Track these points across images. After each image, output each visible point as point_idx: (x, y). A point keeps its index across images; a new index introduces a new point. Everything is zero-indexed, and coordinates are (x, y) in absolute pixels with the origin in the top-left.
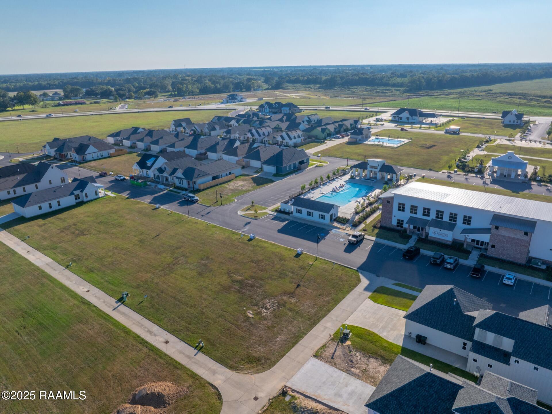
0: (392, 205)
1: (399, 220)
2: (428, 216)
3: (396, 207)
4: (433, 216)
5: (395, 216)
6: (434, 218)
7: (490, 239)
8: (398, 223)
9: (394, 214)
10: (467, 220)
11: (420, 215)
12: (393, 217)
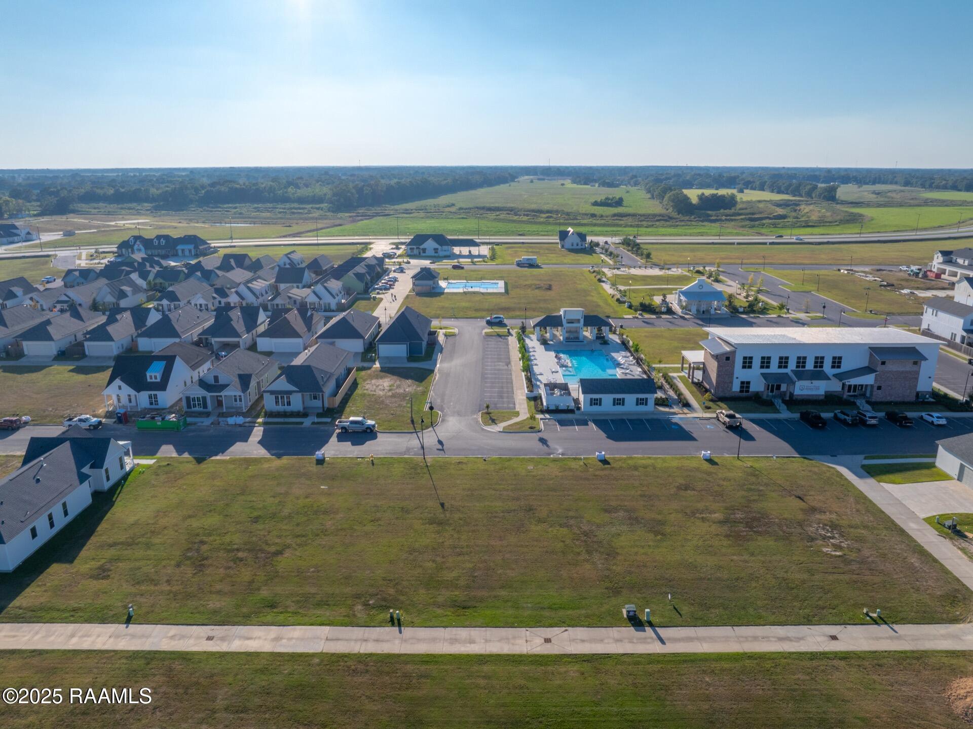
0: (734, 362)
1: (742, 383)
2: (786, 367)
3: (739, 362)
4: (792, 365)
5: (737, 378)
6: (794, 368)
7: (876, 380)
8: (741, 387)
9: (735, 376)
10: (837, 362)
11: (774, 368)
12: (735, 379)
